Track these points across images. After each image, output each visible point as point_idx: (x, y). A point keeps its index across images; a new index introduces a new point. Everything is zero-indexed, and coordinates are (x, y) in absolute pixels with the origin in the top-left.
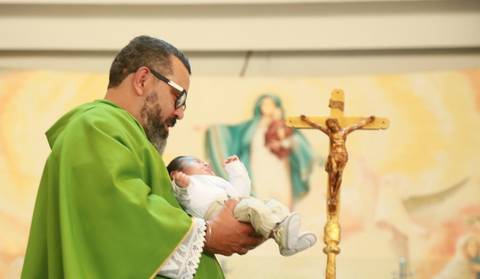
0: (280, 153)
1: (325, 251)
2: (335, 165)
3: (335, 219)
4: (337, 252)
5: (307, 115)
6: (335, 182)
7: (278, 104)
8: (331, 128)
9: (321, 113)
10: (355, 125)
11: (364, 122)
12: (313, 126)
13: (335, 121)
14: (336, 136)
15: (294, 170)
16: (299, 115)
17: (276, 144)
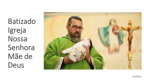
0: (116, 34)
1: (128, 60)
2: (130, 39)
3: (130, 52)
4: (131, 60)
5: (123, 27)
6: (130, 43)
7: (115, 21)
8: (129, 30)
9: (126, 26)
10: (134, 29)
11: (136, 28)
12: (125, 30)
13: (130, 28)
14: (130, 32)
15: (119, 38)
16: (121, 27)
17: (115, 32)
